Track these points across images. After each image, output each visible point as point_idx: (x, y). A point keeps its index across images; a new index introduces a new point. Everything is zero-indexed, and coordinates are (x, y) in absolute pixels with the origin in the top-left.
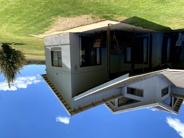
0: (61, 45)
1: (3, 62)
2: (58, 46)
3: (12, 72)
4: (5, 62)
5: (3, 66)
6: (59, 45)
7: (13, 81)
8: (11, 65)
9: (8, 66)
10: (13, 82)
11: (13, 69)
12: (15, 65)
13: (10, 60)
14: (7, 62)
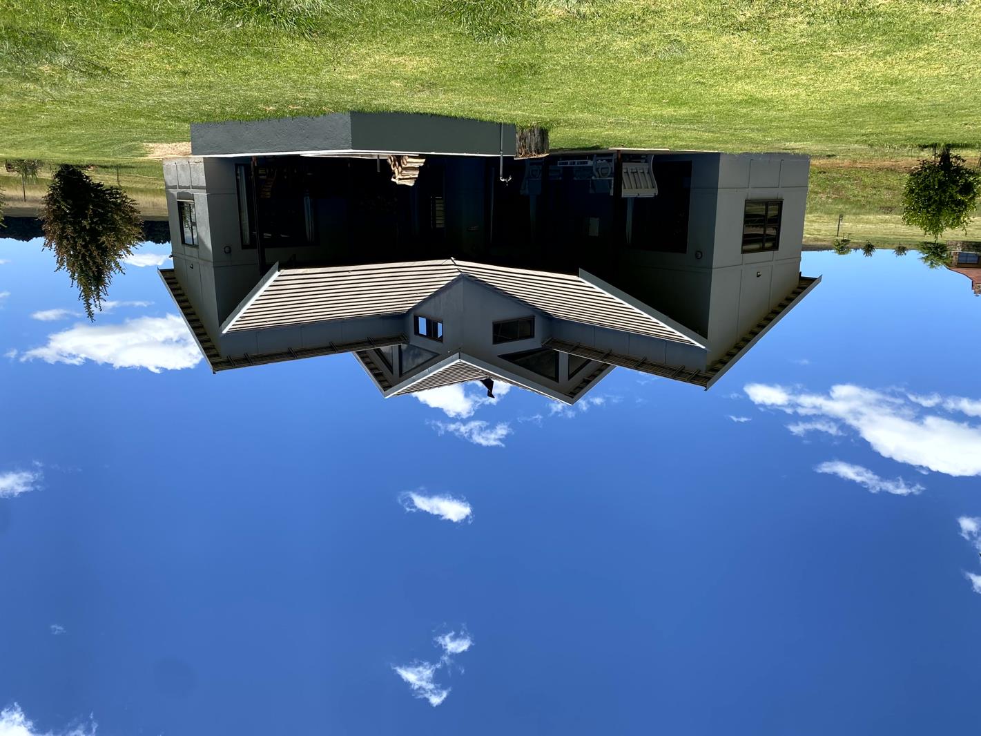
0: (194, 188)
1: (63, 230)
2: (188, 191)
3: (95, 263)
4: (70, 229)
5: (65, 242)
6: (188, 188)
7: (98, 293)
8: (88, 239)
9: (80, 242)
10: (98, 299)
11: (95, 253)
12: (104, 239)
13: (85, 223)
14: (75, 229)
